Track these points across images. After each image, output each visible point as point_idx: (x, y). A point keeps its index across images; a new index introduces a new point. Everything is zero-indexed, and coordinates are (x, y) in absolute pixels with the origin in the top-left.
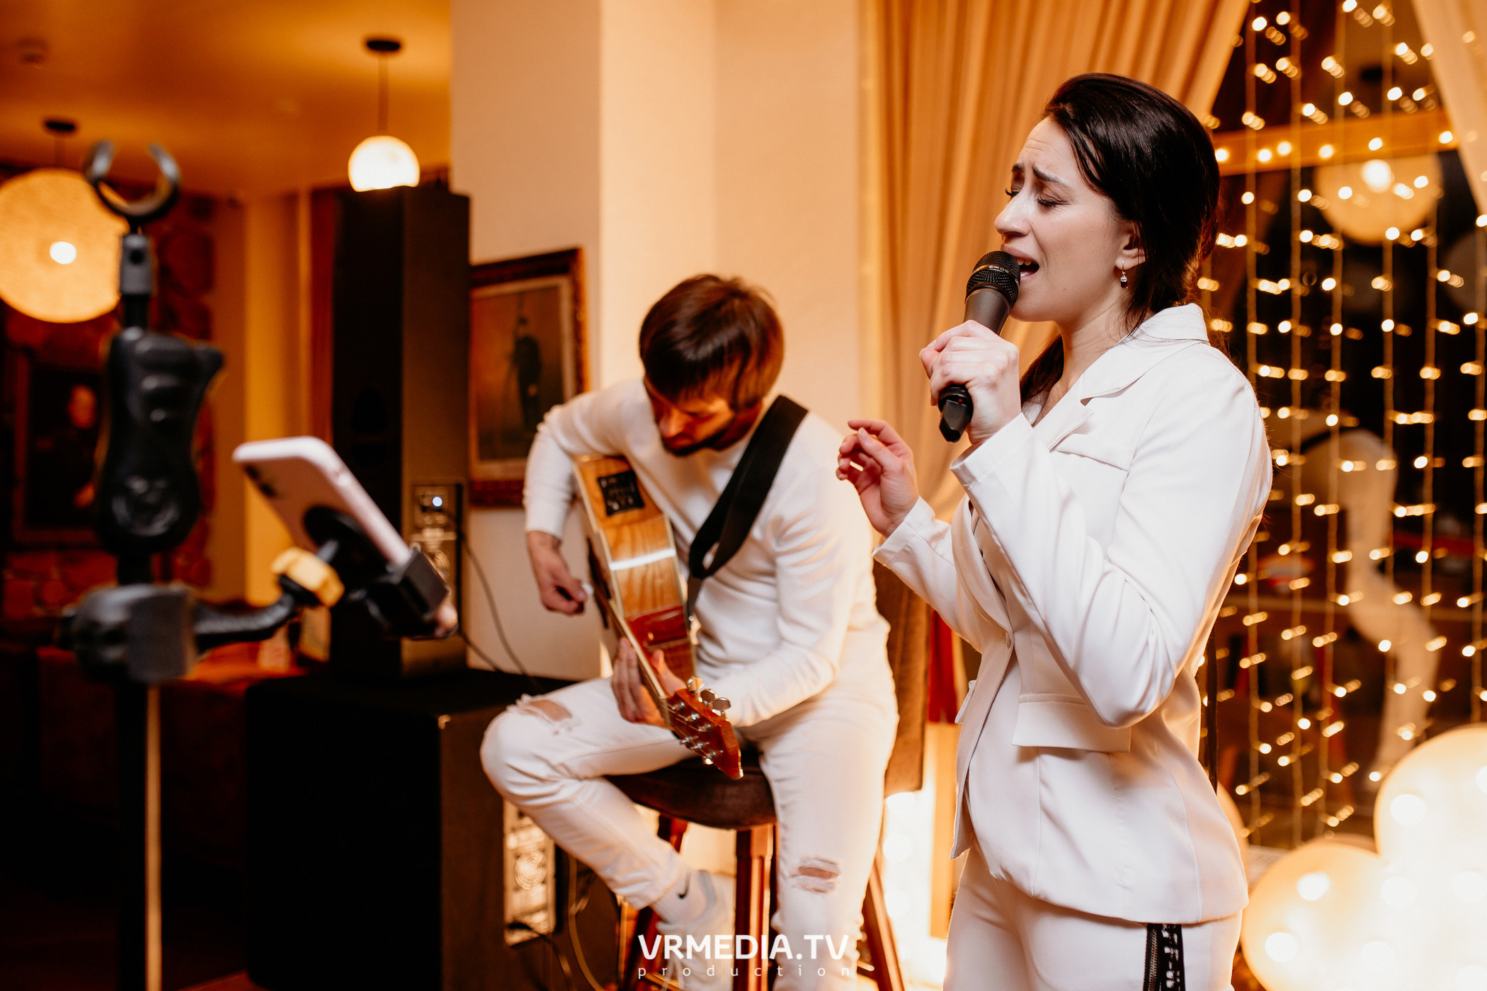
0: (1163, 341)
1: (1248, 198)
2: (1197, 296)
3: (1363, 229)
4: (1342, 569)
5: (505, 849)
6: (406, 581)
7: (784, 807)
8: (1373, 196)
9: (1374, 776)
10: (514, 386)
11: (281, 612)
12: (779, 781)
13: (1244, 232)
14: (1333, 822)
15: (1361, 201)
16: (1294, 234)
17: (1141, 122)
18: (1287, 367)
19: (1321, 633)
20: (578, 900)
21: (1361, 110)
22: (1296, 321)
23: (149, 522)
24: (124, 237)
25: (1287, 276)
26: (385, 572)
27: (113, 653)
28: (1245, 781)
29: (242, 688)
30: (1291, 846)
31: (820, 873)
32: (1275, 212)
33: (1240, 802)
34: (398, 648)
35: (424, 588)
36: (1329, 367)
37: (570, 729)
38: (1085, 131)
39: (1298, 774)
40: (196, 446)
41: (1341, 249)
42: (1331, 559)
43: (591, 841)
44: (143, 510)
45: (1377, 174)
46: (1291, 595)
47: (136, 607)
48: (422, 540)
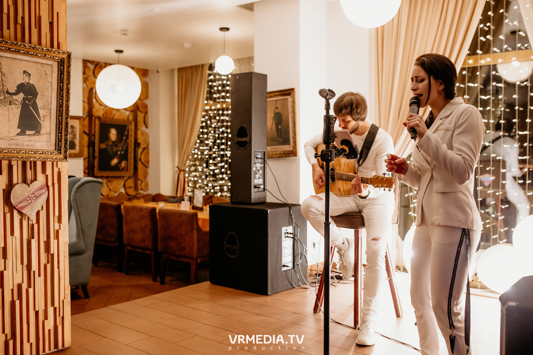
1: (478, 73)
4: (504, 174)
10: (274, 125)
13: (477, 83)
14: (501, 242)
16: (491, 83)
18: (489, 119)
19: (498, 191)
22: (491, 107)
25: (489, 94)
39: (491, 230)
41: (504, 87)
42: (501, 171)
45: (515, 65)
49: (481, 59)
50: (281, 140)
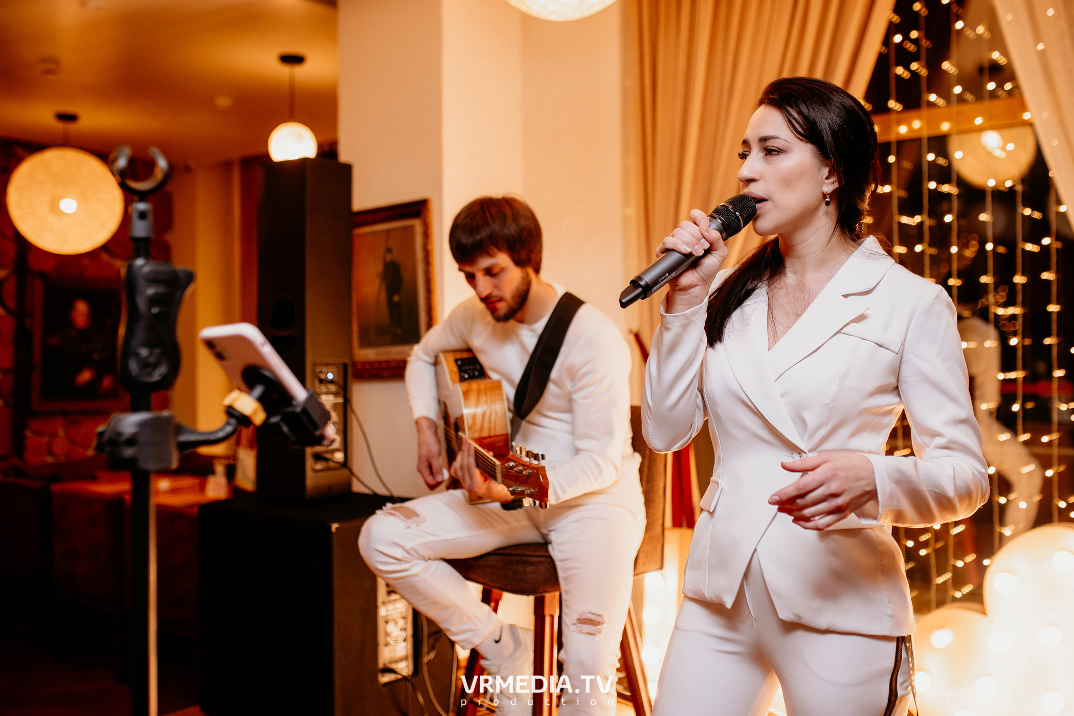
1: (892, 159)
5: (377, 617)
6: (304, 411)
7: (565, 579)
9: (987, 562)
10: (383, 296)
12: (561, 561)
13: (889, 183)
14: (958, 595)
15: (969, 160)
16: (925, 184)
20: (429, 653)
21: (969, 96)
22: (926, 245)
23: (150, 375)
25: (920, 213)
26: (291, 405)
27: (129, 452)
30: (929, 611)
31: (591, 622)
32: (911, 169)
35: (316, 416)
37: (418, 525)
39: (933, 562)
41: (956, 193)
43: (434, 603)
44: (147, 366)
45: (991, 140)
47: (143, 425)
49: (899, 123)
50: (399, 332)
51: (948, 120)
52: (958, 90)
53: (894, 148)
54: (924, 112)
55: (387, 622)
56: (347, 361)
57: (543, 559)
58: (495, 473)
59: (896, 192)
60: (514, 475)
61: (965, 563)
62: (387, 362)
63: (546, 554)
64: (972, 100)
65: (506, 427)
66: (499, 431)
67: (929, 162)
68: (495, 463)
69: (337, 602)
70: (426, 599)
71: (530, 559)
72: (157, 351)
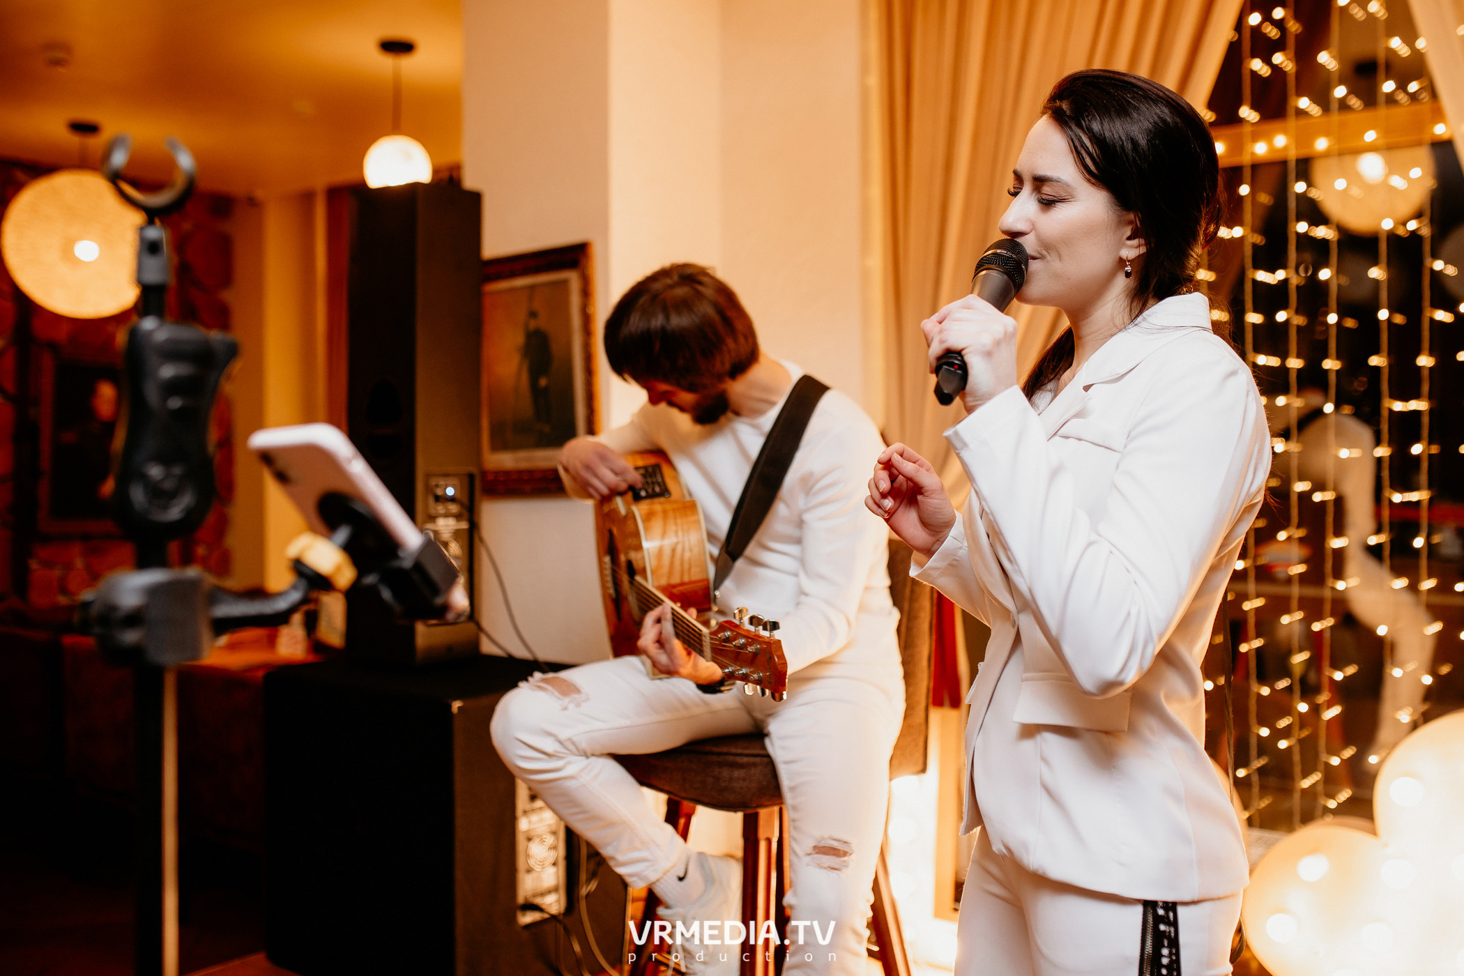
0: (1164, 328)
1: (1244, 190)
2: (1196, 286)
3: (1358, 221)
4: (1339, 554)
5: (517, 831)
6: (418, 566)
7: (792, 789)
8: (1369, 188)
9: (1373, 759)
10: (525, 378)
11: (296, 596)
12: (786, 763)
13: (1241, 224)
14: (1332, 804)
15: (1356, 192)
16: (1291, 225)
17: (1135, 115)
18: (1284, 356)
19: (1319, 618)
20: (588, 881)
21: (1355, 102)
22: (1292, 311)
23: (165, 508)
24: (142, 229)
25: (1284, 267)
26: (397, 557)
27: (130, 637)
28: (1245, 764)
29: (260, 674)
30: (1290, 828)
31: (834, 852)
32: (1271, 203)
33: (1239, 784)
34: (411, 633)
35: (435, 573)
36: (1326, 356)
37: (578, 705)
38: (1080, 127)
39: (1297, 757)
40: (213, 436)
41: (1336, 239)
42: (1329, 544)
43: (595, 818)
44: (160, 495)
45: (1371, 166)
46: (1289, 580)
47: (153, 592)
48: (436, 529)
49: (1255, 138)
50: (547, 429)
51: (1326, 134)
52: (1340, 92)
53: (1247, 174)
54: (1292, 122)
55: (529, 839)
56: (474, 470)
57: (758, 760)
58: (702, 645)
59: (1250, 236)
60: (731, 651)
61: (1342, 759)
62: (530, 472)
63: (762, 752)
64: (1359, 106)
65: (706, 570)
66: (696, 575)
67: (1298, 195)
68: (701, 631)
69: (459, 812)
70: (583, 812)
71: (739, 759)
72: (177, 470)
